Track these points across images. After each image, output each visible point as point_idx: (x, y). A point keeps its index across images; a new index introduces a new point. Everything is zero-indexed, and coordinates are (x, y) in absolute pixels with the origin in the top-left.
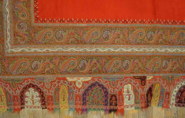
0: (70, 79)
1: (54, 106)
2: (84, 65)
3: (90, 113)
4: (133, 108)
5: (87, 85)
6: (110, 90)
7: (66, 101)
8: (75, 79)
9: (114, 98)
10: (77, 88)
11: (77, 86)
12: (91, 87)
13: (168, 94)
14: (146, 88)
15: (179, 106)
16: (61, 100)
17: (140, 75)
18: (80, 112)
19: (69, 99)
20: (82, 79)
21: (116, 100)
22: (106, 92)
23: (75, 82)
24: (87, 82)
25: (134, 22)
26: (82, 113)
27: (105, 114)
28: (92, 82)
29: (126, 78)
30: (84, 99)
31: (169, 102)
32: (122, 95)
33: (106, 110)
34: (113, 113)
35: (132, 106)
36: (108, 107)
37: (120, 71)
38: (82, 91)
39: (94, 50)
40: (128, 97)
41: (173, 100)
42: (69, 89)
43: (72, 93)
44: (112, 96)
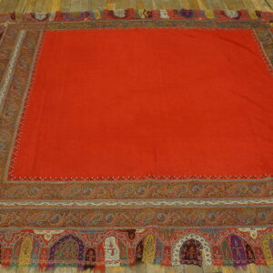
0: (37, 232)
1: (11, 261)
2: (57, 218)
3: (57, 270)
4: (118, 264)
5: (58, 238)
6: (88, 244)
7: (29, 254)
8: (44, 232)
9: (91, 253)
10: (45, 241)
11: (46, 238)
12: (62, 240)
13: (168, 249)
14: (136, 242)
15: (186, 263)
16: (22, 253)
17: (127, 228)
18: (44, 268)
19: (32, 253)
20: (53, 232)
21: (94, 254)
22: (82, 246)
23: (43, 236)
24: (59, 235)
25: (121, 178)
26: (46, 270)
27: (78, 271)
28: (64, 235)
29: (108, 230)
30: (52, 253)
31: (170, 258)
32: (103, 249)
33: (79, 266)
34: (89, 270)
35: (116, 262)
36: (83, 263)
37: (101, 224)
38: (51, 244)
39: (71, 204)
40: (110, 251)
41: (176, 256)
42: (35, 241)
43: (38, 246)
44: (89, 250)
